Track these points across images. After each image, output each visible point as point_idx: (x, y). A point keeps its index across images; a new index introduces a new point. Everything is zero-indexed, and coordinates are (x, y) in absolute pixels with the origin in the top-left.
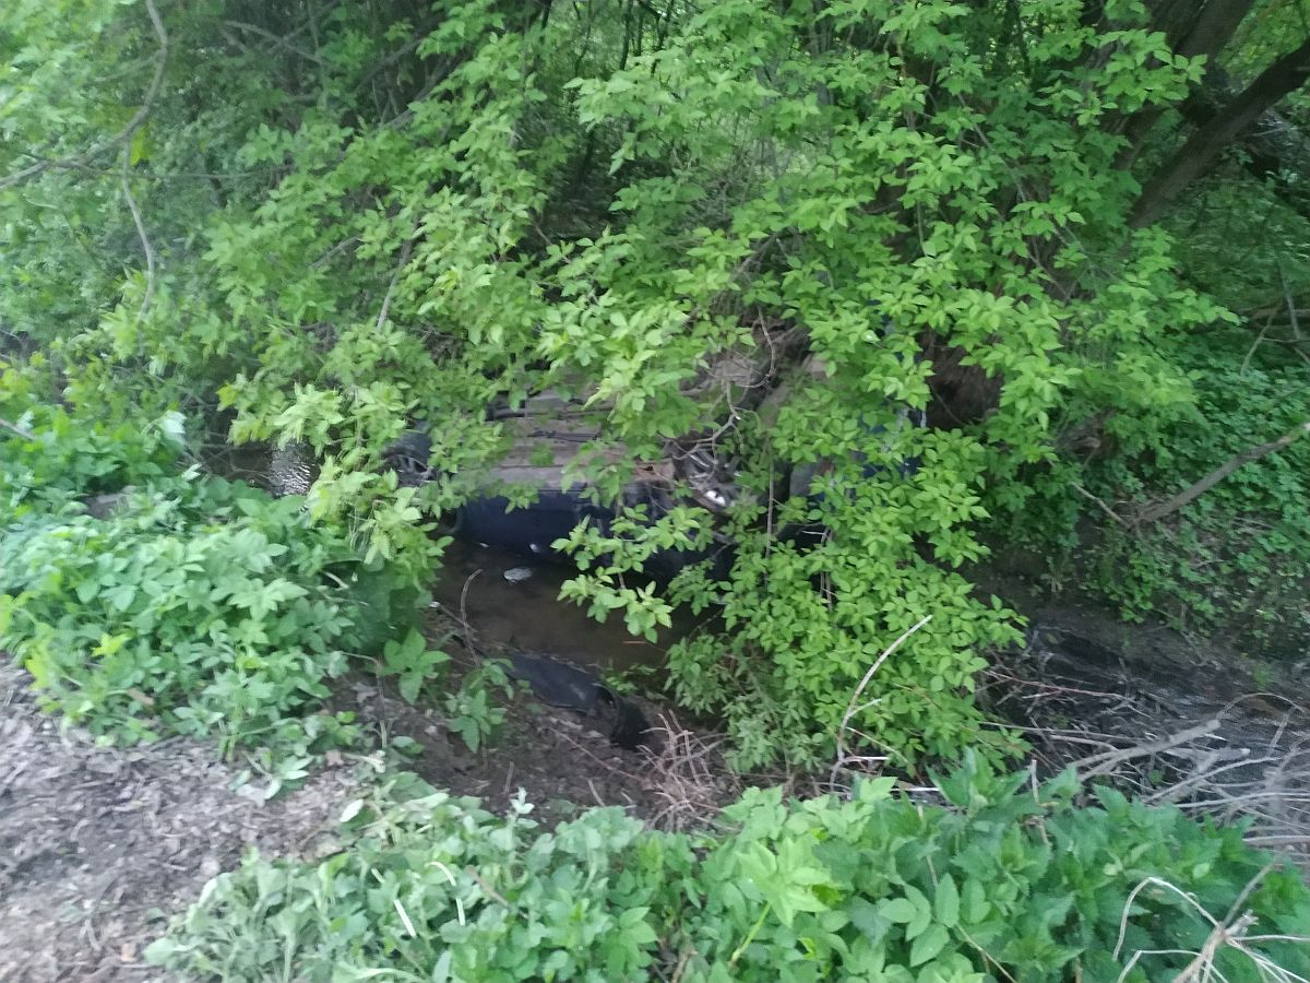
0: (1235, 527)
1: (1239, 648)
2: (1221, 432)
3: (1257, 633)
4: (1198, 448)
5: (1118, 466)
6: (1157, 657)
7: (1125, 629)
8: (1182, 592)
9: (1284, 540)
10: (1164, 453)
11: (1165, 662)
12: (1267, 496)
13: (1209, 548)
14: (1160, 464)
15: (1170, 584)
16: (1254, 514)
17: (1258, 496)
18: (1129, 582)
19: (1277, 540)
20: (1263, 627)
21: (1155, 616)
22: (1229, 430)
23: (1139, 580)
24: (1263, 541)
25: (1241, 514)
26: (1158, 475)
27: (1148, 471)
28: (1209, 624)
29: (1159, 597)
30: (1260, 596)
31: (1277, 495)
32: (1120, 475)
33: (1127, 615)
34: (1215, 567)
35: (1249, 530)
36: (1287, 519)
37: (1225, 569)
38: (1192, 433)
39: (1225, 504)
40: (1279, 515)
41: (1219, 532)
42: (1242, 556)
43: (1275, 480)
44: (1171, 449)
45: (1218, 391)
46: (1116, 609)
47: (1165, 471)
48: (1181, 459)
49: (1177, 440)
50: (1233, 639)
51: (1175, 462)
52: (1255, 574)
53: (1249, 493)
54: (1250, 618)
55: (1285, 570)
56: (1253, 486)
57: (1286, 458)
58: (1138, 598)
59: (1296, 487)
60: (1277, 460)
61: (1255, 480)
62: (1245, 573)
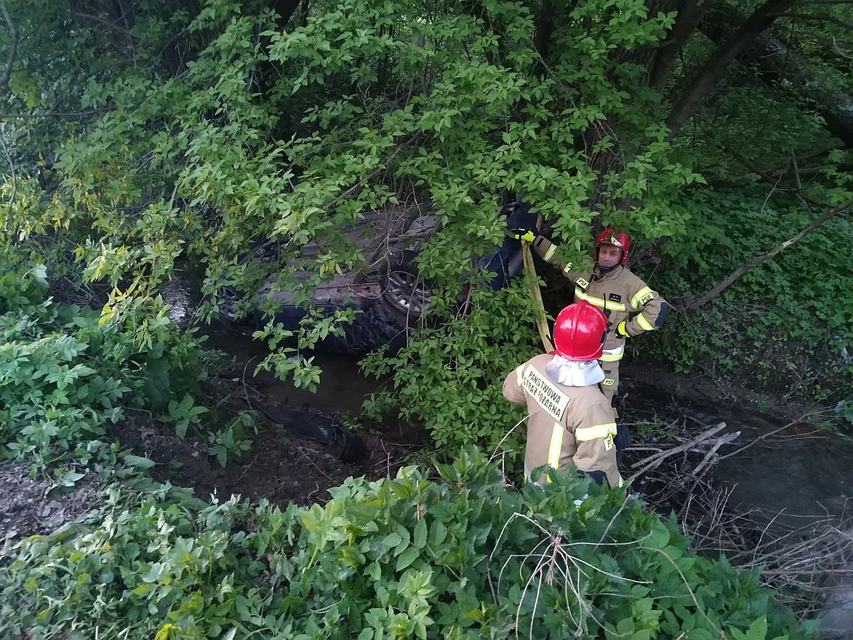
0: (747, 310)
1: (749, 387)
2: (741, 250)
3: (759, 377)
4: (726, 261)
5: (674, 275)
6: (697, 395)
7: (679, 378)
8: (713, 353)
9: (776, 317)
10: (703, 265)
11: (702, 397)
12: (768, 291)
13: (731, 324)
14: (701, 273)
15: (704, 348)
16: (759, 302)
17: (762, 290)
18: (679, 348)
19: (772, 317)
20: (763, 373)
21: (697, 369)
22: (746, 248)
23: (685, 346)
24: (763, 319)
25: (752, 302)
26: (701, 278)
27: (694, 277)
28: (730, 372)
29: (697, 356)
30: (761, 354)
31: (773, 289)
32: (675, 280)
33: (679, 369)
34: (734, 336)
35: (756, 312)
36: (779, 304)
37: (740, 337)
38: (723, 252)
39: (741, 296)
40: (774, 302)
41: (738, 315)
42: (749, 328)
43: (773, 280)
44: (708, 262)
45: (742, 224)
46: (672, 366)
47: (705, 276)
48: (715, 268)
49: (712, 256)
50: (746, 382)
51: (711, 271)
52: (758, 339)
53: (756, 288)
54: (755, 367)
55: (777, 336)
56: (760, 284)
57: (781, 265)
58: (685, 358)
59: (786, 283)
60: (775, 266)
61: (760, 279)
62: (752, 339)
